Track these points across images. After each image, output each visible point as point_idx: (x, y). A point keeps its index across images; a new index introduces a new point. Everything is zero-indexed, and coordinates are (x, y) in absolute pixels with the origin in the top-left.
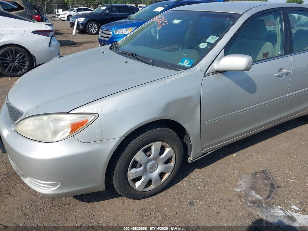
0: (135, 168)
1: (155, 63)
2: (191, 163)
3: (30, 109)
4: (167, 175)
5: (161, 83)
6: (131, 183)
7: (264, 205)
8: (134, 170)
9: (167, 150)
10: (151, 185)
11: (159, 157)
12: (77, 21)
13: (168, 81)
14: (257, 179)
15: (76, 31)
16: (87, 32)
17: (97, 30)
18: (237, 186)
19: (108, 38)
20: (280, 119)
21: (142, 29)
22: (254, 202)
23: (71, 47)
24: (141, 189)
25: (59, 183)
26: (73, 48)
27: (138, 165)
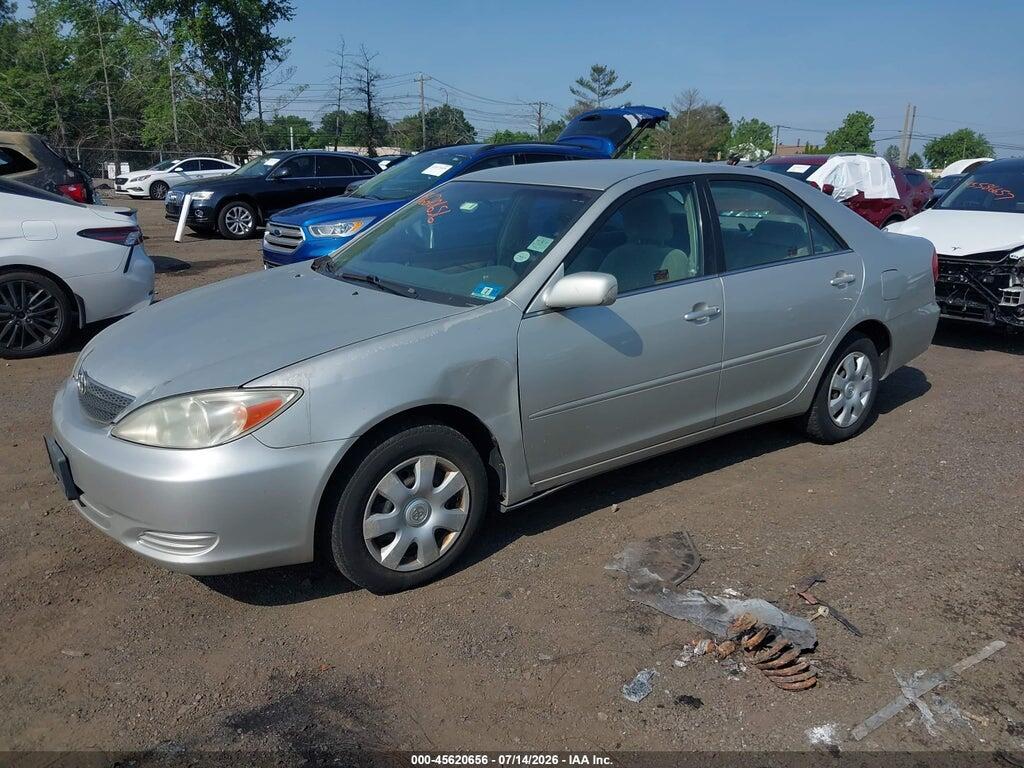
0: (380, 512)
1: (421, 294)
2: (507, 512)
3: (150, 388)
4: (452, 537)
5: (433, 330)
6: (371, 550)
7: (664, 590)
8: (377, 517)
9: (451, 476)
10: (415, 559)
11: (432, 490)
12: (188, 199)
13: (447, 326)
14: (659, 548)
15: (184, 230)
16: (220, 233)
17: (250, 225)
18: (611, 561)
19: (294, 247)
20: (715, 422)
21: (391, 224)
22: (643, 587)
23: (176, 275)
24: (394, 566)
25: (215, 539)
26: (181, 280)
27: (387, 505)
